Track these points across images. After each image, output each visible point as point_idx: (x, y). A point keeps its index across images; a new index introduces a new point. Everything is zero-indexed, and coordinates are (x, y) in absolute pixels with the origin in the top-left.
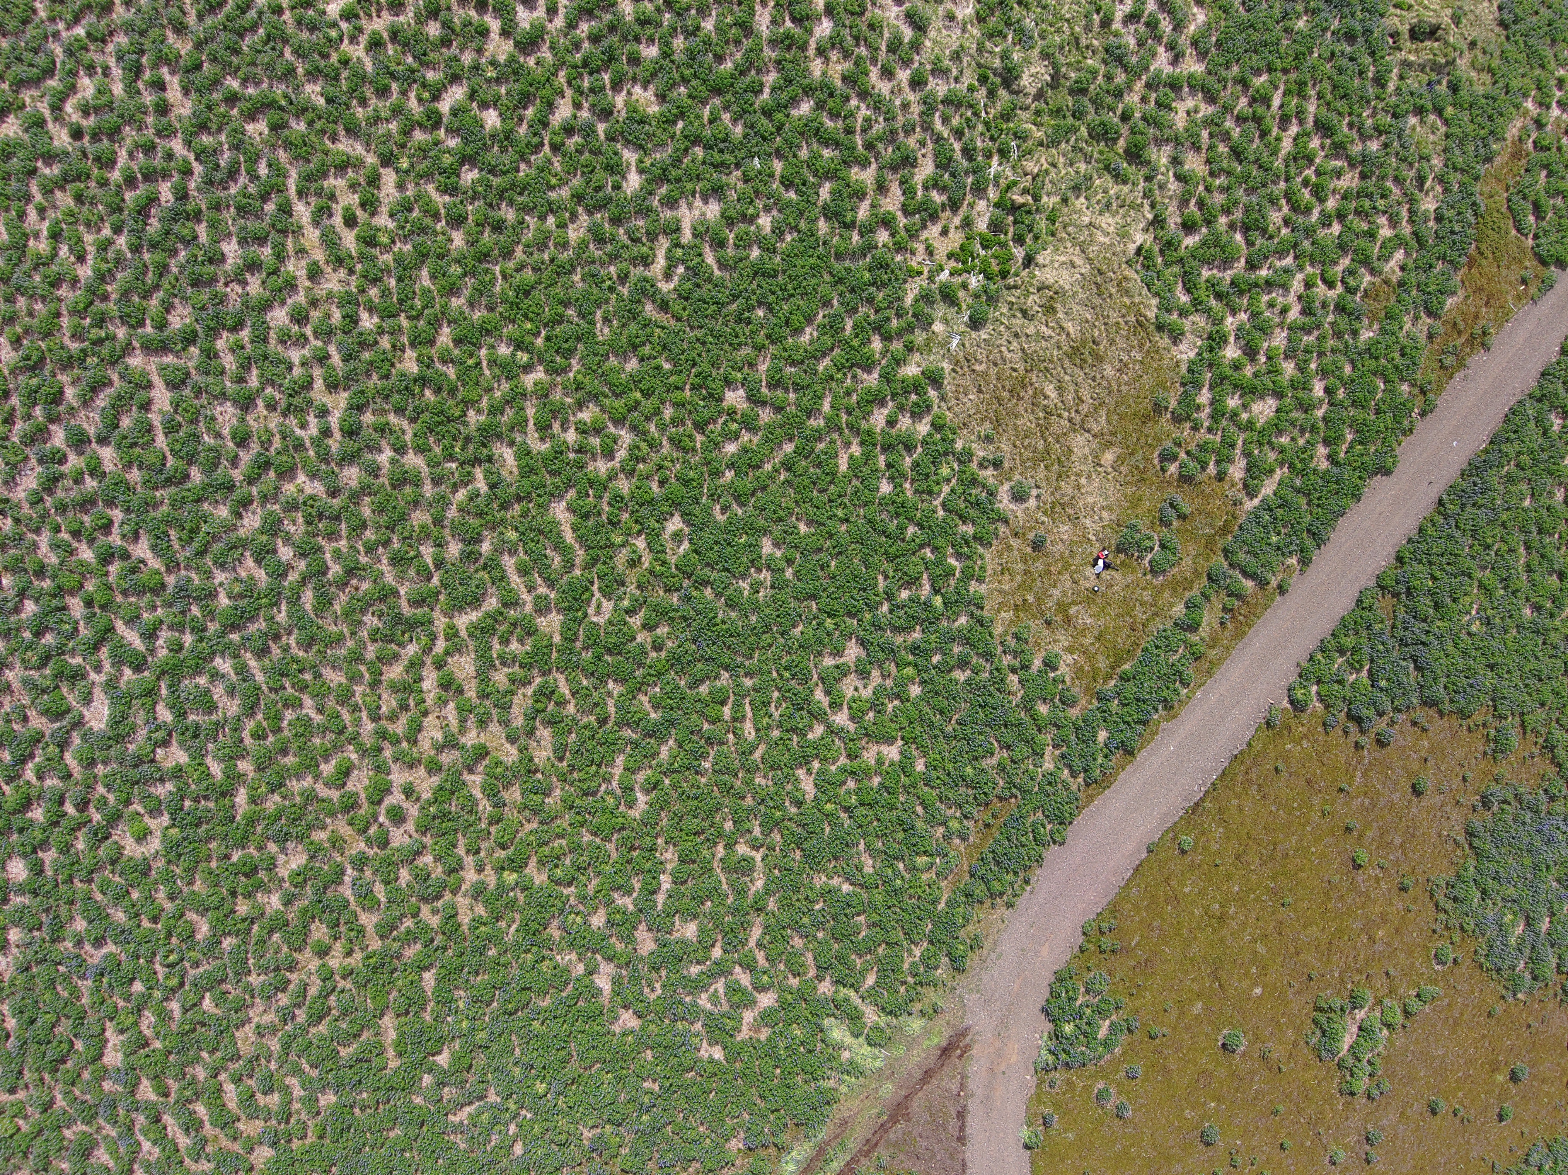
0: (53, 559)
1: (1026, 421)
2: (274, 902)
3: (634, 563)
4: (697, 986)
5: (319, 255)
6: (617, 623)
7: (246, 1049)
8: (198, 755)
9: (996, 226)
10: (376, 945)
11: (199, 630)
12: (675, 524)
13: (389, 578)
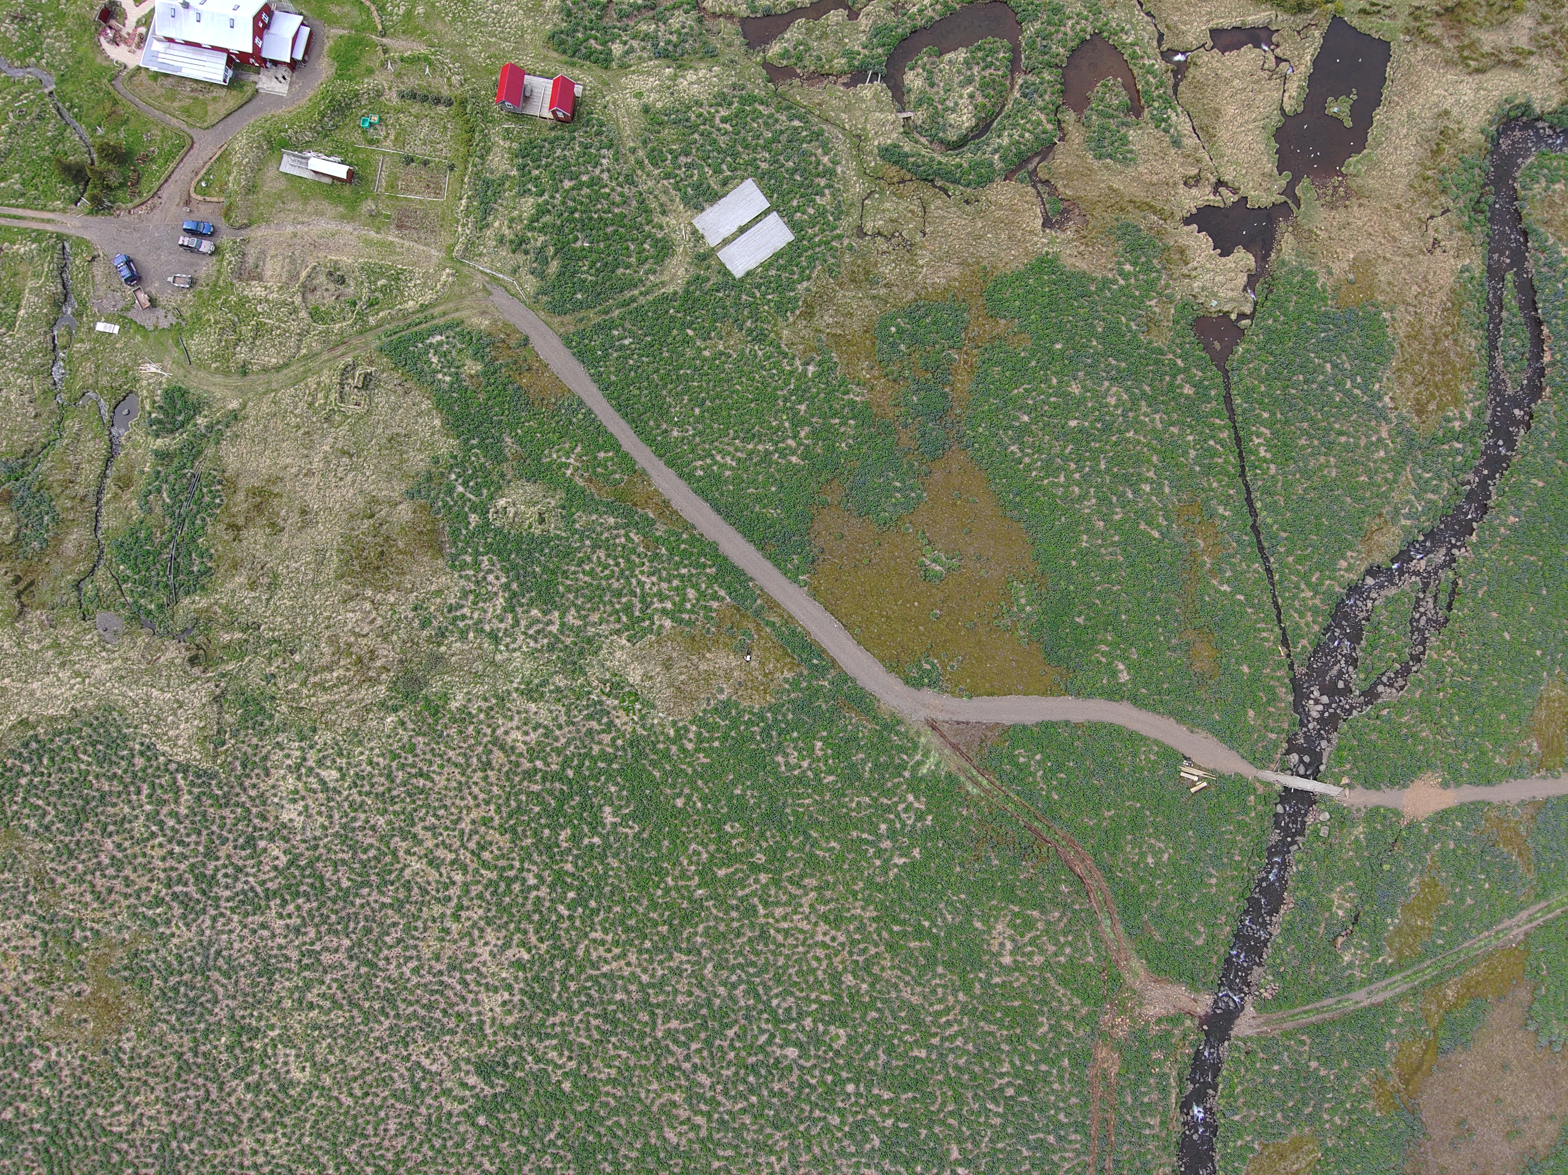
0: (733, 1069)
1: (693, 687)
2: (864, 986)
3: (742, 844)
4: (904, 825)
5: (623, 963)
6: (765, 851)
7: (921, 1001)
8: (809, 1014)
9: (616, 698)
10: (882, 948)
11: (761, 1012)
12: (727, 828)
13: (745, 939)
